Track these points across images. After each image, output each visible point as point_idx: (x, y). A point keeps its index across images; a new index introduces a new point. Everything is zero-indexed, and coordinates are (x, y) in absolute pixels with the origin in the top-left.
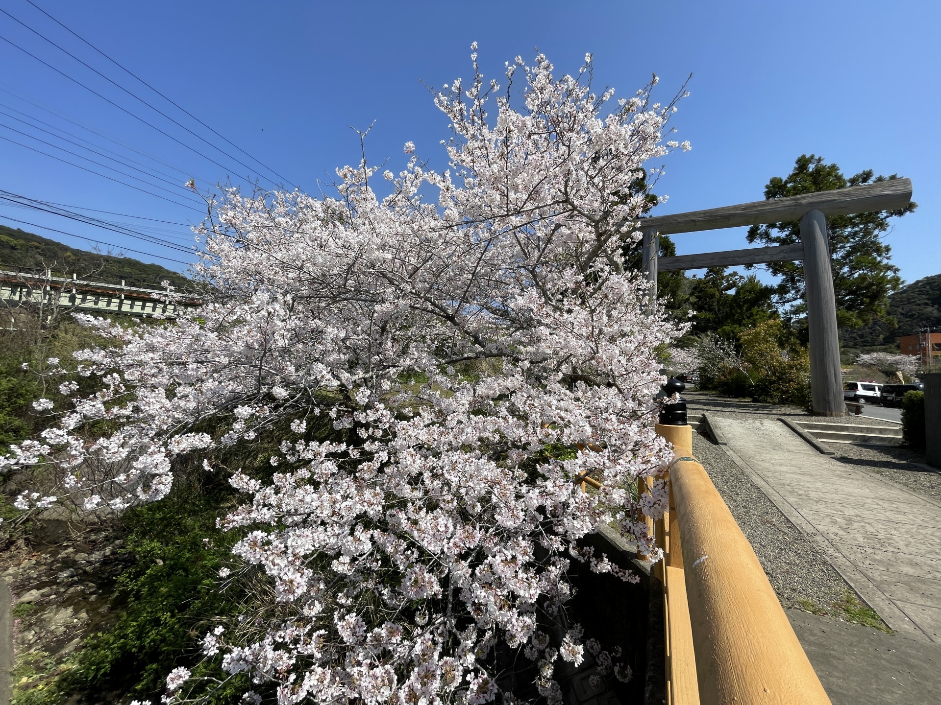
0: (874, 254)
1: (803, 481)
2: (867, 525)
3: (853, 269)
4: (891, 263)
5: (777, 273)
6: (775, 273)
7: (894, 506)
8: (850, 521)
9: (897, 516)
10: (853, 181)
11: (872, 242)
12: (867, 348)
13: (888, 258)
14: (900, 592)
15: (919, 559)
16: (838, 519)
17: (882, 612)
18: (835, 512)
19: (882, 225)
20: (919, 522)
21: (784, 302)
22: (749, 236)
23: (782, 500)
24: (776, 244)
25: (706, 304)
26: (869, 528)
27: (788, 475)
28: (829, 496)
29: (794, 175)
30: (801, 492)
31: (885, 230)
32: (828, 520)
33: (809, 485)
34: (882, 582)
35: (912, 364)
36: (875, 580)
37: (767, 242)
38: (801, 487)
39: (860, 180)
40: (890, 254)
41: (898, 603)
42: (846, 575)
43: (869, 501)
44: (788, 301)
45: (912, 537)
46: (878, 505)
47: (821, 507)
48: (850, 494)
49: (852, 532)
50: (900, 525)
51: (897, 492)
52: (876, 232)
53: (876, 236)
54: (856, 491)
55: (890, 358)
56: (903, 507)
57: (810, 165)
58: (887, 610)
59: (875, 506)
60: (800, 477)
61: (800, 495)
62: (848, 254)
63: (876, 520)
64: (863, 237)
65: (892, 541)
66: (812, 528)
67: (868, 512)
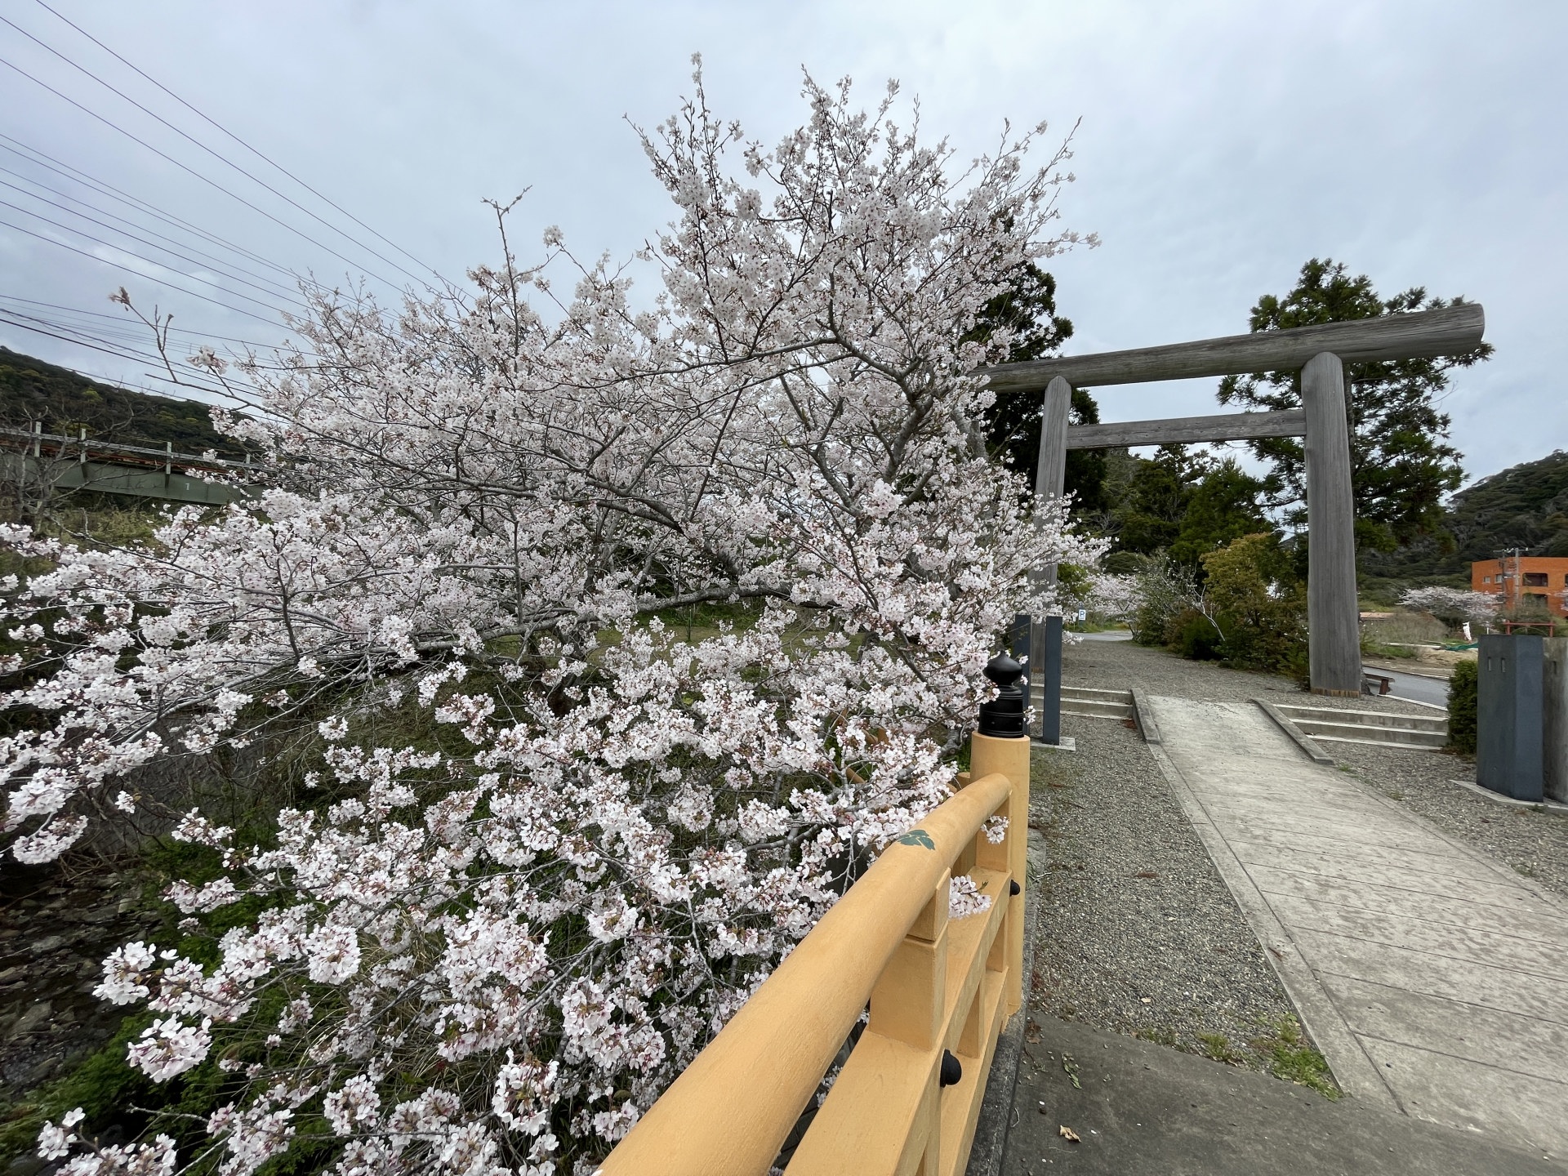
0: (1424, 429)
1: (1268, 812)
2: (1352, 895)
3: (1388, 452)
4: (1449, 444)
5: (1263, 456)
6: (1261, 455)
7: (1405, 859)
8: (1325, 886)
9: (1405, 877)
10: (1392, 305)
11: (1421, 409)
12: (1420, 579)
13: (1445, 436)
14: (1377, 1019)
15: (1420, 958)
16: (1306, 883)
17: (1334, 1058)
18: (1304, 870)
19: (1437, 381)
20: (1439, 889)
21: (1274, 505)
22: (1221, 393)
23: (1224, 846)
24: (1264, 409)
25: (1155, 503)
26: (1354, 900)
27: (1245, 801)
28: (1303, 840)
29: (1298, 292)
30: (1258, 832)
31: (1442, 388)
32: (1290, 884)
33: (1275, 819)
34: (1349, 1001)
35: (1488, 606)
36: (1338, 998)
37: (1249, 404)
38: (1260, 823)
39: (1405, 303)
40: (1449, 428)
41: (1367, 1041)
42: (1293, 989)
43: (1366, 849)
44: (1280, 504)
45: (1420, 916)
46: (1381, 856)
47: (1284, 860)
48: (1337, 837)
49: (1323, 906)
50: (1406, 894)
51: (1419, 833)
52: (1428, 391)
53: (1428, 398)
54: (1351, 830)
55: (1455, 596)
56: (1420, 861)
57: (1324, 276)
58: (1344, 1053)
59: (1376, 860)
60: (1264, 804)
61: (1256, 837)
62: (1383, 427)
63: (1370, 885)
64: (1408, 399)
65: (1385, 925)
66: (1259, 900)
67: (1358, 870)
